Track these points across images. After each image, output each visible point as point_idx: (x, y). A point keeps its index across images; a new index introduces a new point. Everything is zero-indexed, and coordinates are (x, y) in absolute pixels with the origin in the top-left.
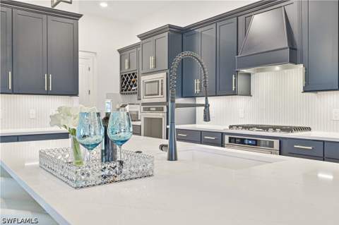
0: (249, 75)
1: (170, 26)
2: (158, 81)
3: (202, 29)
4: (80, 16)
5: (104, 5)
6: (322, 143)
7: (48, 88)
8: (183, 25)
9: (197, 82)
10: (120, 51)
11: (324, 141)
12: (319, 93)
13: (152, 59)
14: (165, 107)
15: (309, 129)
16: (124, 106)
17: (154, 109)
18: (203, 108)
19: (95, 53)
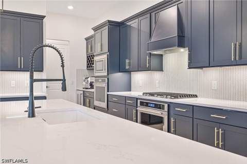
0: (162, 55)
1: (109, 21)
2: (103, 61)
3: (131, 22)
4: (44, 17)
5: (71, 8)
6: (192, 107)
7: (21, 66)
8: (119, 20)
9: (127, 61)
10: (87, 39)
11: (193, 106)
12: (204, 69)
13: (99, 45)
14: (106, 79)
15: (196, 96)
16: (87, 78)
17: (101, 80)
18: (62, 82)
19: (69, 41)
